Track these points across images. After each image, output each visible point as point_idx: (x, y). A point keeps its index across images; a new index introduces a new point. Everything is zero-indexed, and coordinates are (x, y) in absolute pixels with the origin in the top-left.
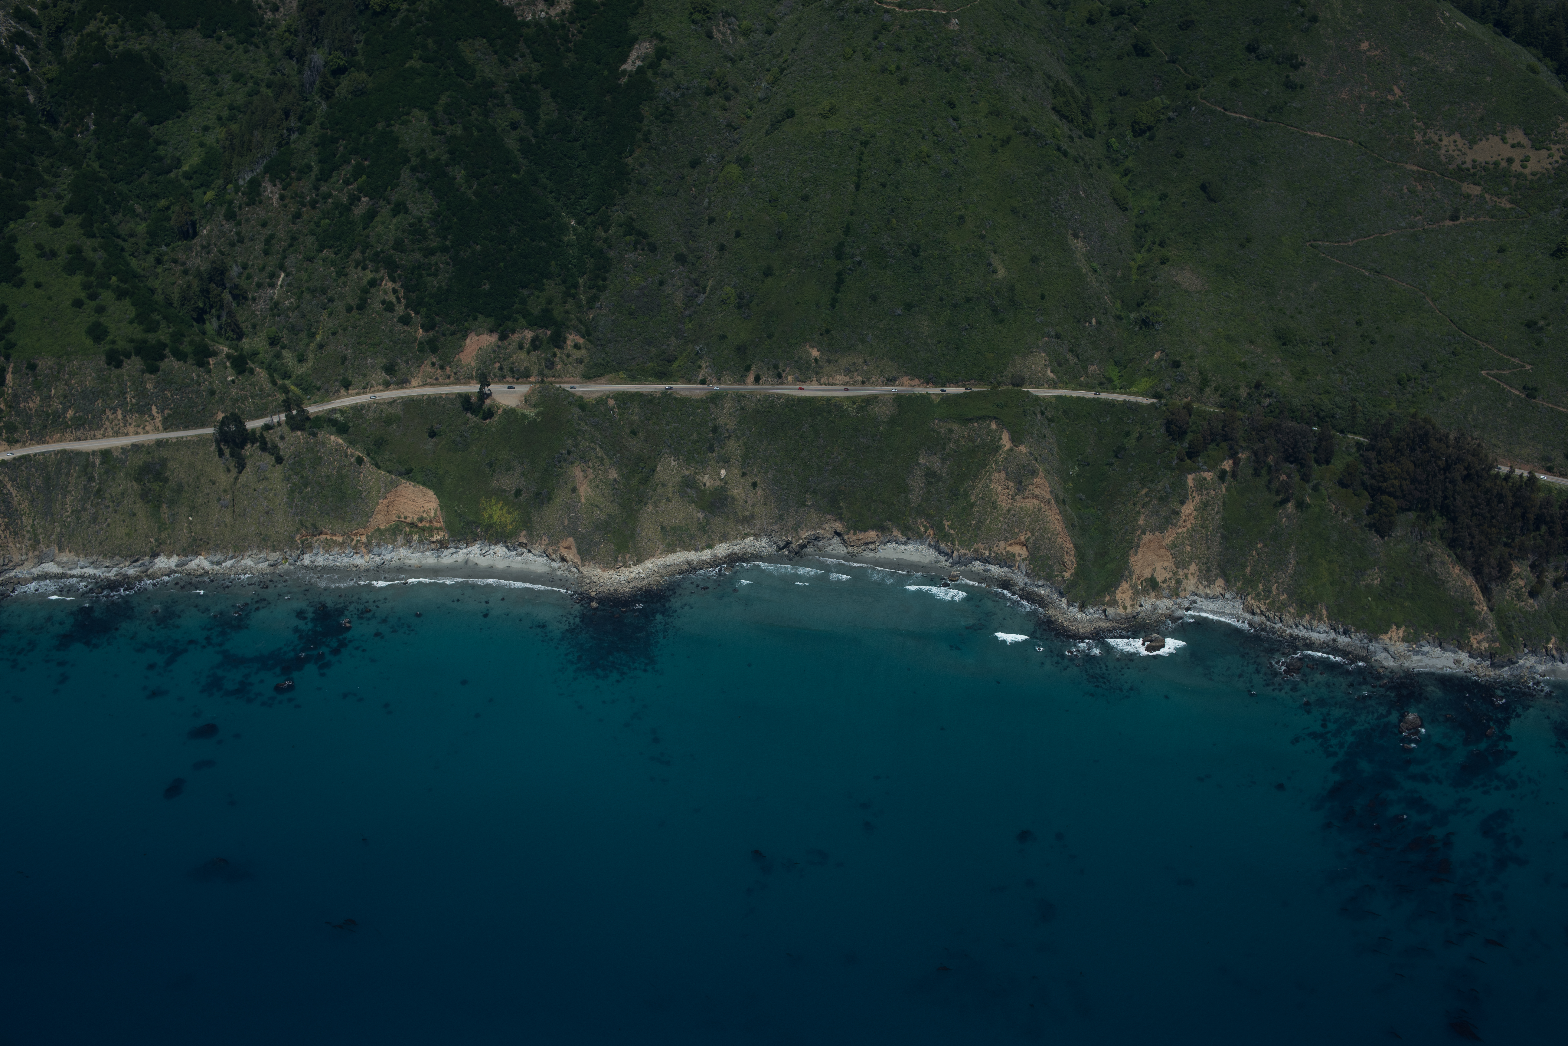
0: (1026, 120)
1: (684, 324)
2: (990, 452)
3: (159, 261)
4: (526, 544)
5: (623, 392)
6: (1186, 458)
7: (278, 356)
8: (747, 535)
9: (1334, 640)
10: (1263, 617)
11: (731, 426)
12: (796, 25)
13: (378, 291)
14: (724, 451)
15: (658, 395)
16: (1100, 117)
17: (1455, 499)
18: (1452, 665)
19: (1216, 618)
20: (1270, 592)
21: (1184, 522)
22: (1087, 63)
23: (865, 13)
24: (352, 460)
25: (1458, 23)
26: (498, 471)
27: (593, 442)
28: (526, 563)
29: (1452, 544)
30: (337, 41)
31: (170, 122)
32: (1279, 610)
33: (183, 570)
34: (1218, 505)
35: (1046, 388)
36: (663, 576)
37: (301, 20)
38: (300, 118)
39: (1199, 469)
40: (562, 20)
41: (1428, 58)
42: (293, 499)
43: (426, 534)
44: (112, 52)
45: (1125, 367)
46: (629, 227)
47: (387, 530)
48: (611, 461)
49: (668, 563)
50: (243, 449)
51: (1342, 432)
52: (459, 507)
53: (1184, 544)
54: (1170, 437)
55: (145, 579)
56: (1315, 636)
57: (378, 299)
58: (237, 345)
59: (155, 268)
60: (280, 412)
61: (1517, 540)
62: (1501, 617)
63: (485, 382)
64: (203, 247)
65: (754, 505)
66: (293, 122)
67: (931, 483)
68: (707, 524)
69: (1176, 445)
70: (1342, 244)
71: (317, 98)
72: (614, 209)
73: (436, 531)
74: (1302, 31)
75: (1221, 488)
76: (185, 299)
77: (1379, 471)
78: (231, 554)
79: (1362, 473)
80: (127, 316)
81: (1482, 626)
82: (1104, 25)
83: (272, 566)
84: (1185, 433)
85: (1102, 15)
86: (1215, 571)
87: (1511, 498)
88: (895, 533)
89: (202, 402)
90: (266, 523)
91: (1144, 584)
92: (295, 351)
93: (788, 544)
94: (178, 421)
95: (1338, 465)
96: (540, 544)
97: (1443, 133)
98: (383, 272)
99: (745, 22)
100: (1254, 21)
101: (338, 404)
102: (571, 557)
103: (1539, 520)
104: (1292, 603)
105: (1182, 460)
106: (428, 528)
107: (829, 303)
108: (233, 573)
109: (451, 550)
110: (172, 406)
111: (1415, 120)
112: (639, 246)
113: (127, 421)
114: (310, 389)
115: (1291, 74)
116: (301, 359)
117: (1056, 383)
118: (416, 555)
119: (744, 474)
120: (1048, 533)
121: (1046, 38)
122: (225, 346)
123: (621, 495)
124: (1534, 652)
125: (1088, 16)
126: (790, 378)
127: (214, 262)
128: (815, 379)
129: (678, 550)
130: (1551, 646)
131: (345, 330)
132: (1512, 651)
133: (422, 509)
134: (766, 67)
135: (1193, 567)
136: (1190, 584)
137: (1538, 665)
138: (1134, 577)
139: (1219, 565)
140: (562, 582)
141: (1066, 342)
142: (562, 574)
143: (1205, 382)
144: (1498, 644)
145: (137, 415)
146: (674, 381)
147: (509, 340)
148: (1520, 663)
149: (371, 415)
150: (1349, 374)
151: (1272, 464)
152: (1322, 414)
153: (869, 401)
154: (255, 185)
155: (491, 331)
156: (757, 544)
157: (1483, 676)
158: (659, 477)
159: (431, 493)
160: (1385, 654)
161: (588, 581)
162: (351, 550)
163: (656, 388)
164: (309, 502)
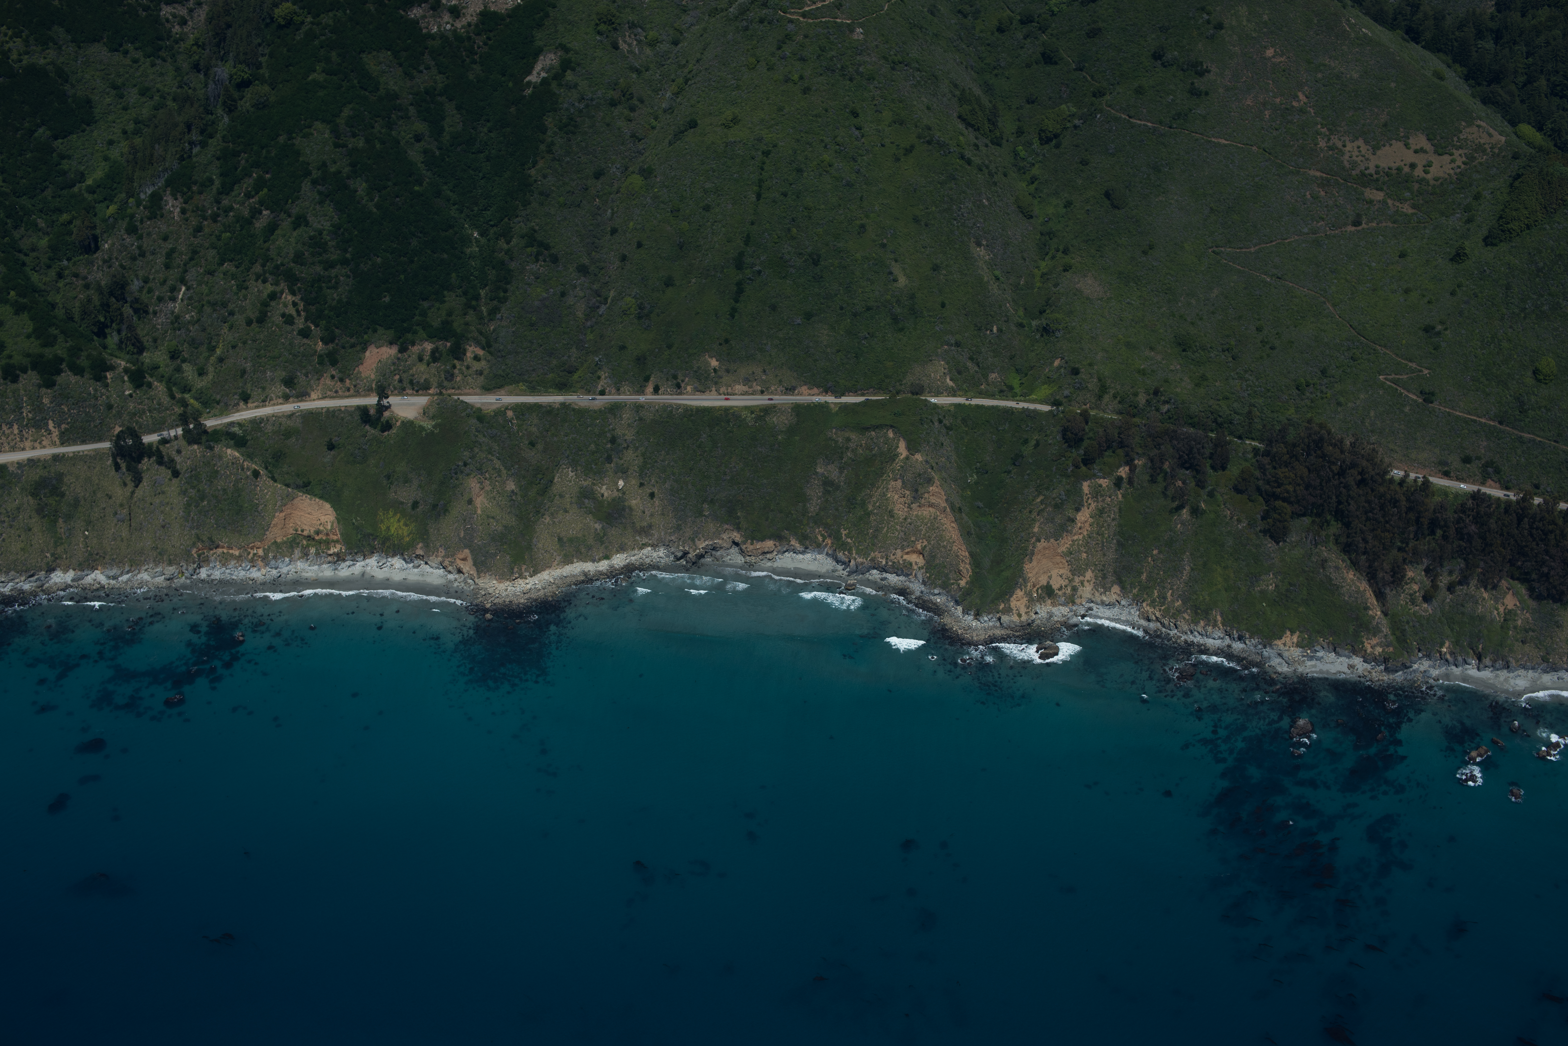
0: (929, 129)
1: (585, 334)
2: (887, 460)
3: (60, 276)
4: (423, 556)
5: (522, 403)
6: (1082, 465)
7: (178, 369)
8: (645, 545)
9: (1229, 646)
10: (1159, 624)
11: (630, 436)
12: (701, 36)
13: (278, 304)
14: (622, 462)
15: (557, 406)
16: (1007, 125)
17: (1349, 504)
18: (1346, 670)
19: (1113, 624)
20: (1165, 598)
21: (1080, 529)
22: (996, 71)
23: (769, 23)
24: (248, 473)
25: (1363, 30)
26: (396, 483)
27: (490, 453)
28: (423, 575)
29: (1347, 549)
30: (241, 54)
31: (75, 136)
32: (1174, 616)
33: (79, 585)
34: (1114, 512)
35: (946, 396)
36: (559, 587)
37: (208, 33)
38: (202, 132)
39: (1095, 476)
40: (468, 32)
41: (1333, 65)
42: (189, 513)
43: (323, 547)
44: (16, 66)
45: (1026, 375)
46: (531, 238)
47: (284, 543)
48: (509, 473)
49: (565, 574)
50: (140, 463)
51: (1240, 438)
52: (356, 520)
53: (1079, 551)
54: (1066, 444)
55: (41, 593)
56: (1210, 642)
57: (278, 312)
58: (138, 359)
59: (57, 282)
60: (177, 426)
61: (1411, 545)
62: (1395, 622)
63: (382, 393)
64: (105, 261)
65: (652, 515)
66: (195, 136)
67: (829, 492)
68: (605, 535)
69: (1071, 452)
70: (1244, 250)
71: (220, 111)
72: (516, 220)
73: (333, 544)
74: (1207, 38)
75: (1117, 495)
76: (85, 313)
77: (1273, 477)
78: (127, 569)
79: (1257, 478)
80: (25, 331)
81: (1376, 631)
82: (1014, 34)
83: (169, 580)
84: (1082, 440)
85: (1011, 24)
86: (1111, 578)
87: (1404, 503)
88: (793, 542)
89: (99, 417)
90: (163, 537)
91: (1040, 591)
92: (196, 364)
93: (685, 554)
94: (75, 435)
95: (1234, 470)
96: (437, 556)
97: (1347, 139)
98: (283, 285)
99: (651, 33)
100: (1160, 28)
101: (236, 417)
102: (468, 569)
103: (1434, 524)
104: (1187, 609)
105: (1077, 467)
106: (325, 541)
107: (728, 313)
108: (128, 587)
109: (348, 563)
110: (69, 420)
111: (1319, 126)
112: (540, 257)
113: (23, 435)
114: (209, 403)
115: (1195, 81)
116: (201, 373)
117: (955, 391)
118: (313, 568)
119: (642, 485)
120: (944, 541)
121: (954, 47)
122: (123, 360)
123: (518, 506)
124: (1428, 656)
125: (998, 25)
126: (689, 388)
127: (114, 276)
128: (714, 389)
129: (575, 561)
130: (1445, 650)
131: (245, 343)
132: (1406, 655)
133: (319, 522)
134: (672, 77)
135: (1089, 574)
136: (1086, 591)
137: (1432, 669)
138: (1029, 584)
139: (1115, 572)
140: (457, 594)
141: (966, 350)
142: (458, 586)
143: (1103, 389)
144: (1391, 649)
145: (34, 430)
146: (574, 392)
147: (408, 352)
148: (1414, 668)
149: (269, 428)
150: (1249, 380)
151: (1168, 470)
152: (1220, 420)
153: (767, 410)
154: (156, 199)
155: (391, 343)
156: (655, 554)
157: (1377, 681)
158: (556, 488)
159: (327, 506)
160: (1279, 660)
161: (483, 593)
162: (248, 563)
163: (555, 399)
164: (205, 516)
